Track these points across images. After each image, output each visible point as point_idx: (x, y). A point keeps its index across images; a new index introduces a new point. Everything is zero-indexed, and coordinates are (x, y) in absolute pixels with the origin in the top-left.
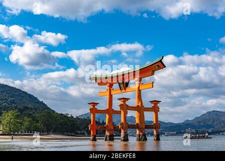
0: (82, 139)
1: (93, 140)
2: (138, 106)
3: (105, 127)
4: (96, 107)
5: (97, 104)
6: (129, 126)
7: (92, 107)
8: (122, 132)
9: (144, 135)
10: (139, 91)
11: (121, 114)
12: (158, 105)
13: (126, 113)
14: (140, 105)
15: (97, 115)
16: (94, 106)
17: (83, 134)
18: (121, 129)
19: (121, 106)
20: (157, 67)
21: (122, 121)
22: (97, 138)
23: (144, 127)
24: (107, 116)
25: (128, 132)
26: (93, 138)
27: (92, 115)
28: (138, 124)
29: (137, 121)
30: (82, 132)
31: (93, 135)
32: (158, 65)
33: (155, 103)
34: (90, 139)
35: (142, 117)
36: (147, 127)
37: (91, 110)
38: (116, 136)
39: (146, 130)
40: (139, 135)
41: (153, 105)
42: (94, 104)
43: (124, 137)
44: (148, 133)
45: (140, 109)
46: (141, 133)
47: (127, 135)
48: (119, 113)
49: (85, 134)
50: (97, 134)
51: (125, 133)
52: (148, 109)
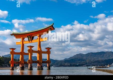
0: (5, 69)
1: (12, 70)
2: (39, 50)
3: (19, 62)
4: (14, 51)
5: (15, 49)
6: (33, 62)
7: (12, 51)
8: (29, 65)
9: (42, 67)
10: (40, 42)
11: (29, 55)
12: (50, 50)
13: (31, 55)
14: (40, 50)
15: (15, 55)
16: (13, 50)
17: (6, 66)
18: (28, 64)
19: (29, 50)
20: (50, 29)
21: (29, 59)
22: (14, 68)
23: (42, 62)
24: (21, 56)
25: (32, 65)
26: (12, 69)
27: (12, 55)
28: (38, 60)
29: (38, 59)
30: (6, 65)
31: (12, 67)
32: (51, 28)
33: (48, 49)
34: (10, 69)
35: (40, 57)
36: (43, 62)
37: (11, 52)
38: (26, 67)
39: (43, 64)
40: (39, 67)
41: (47, 50)
42: (13, 49)
43: (30, 68)
44: (44, 66)
45: (40, 52)
46: (40, 66)
47: (32, 67)
48: (28, 54)
49: (7, 66)
50: (14, 66)
51: (31, 65)
52: (44, 53)
